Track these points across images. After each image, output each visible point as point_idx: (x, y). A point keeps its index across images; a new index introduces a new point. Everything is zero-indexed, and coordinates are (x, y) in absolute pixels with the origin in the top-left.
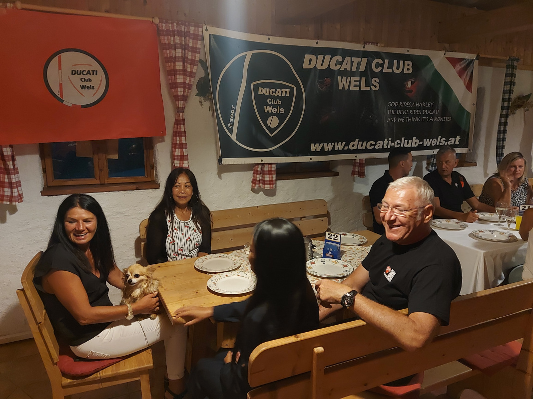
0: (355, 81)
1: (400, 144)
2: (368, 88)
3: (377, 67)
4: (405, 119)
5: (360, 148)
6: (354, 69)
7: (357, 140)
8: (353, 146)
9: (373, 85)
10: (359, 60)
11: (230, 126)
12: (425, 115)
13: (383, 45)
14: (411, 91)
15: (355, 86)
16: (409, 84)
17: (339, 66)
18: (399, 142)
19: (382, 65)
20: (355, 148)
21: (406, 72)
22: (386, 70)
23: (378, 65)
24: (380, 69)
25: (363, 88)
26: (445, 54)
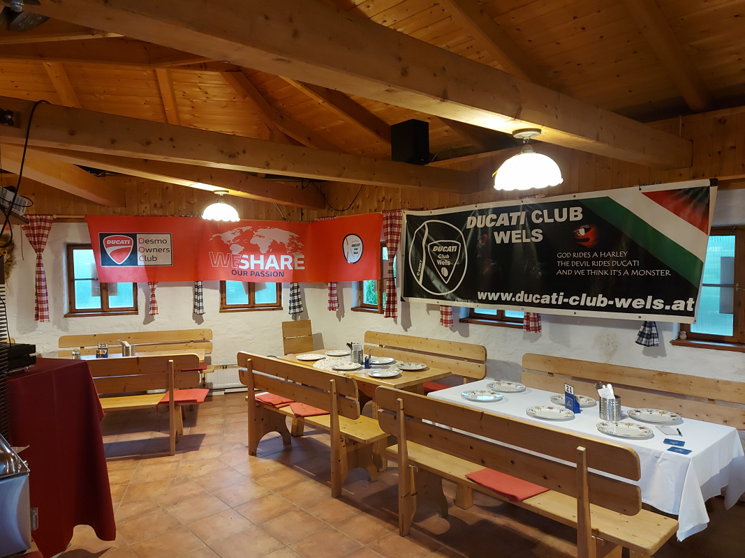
0: (516, 234)
1: (580, 301)
2: (528, 240)
3: (537, 219)
4: (586, 272)
5: (526, 301)
6: (514, 223)
7: (523, 292)
8: (519, 298)
9: (533, 237)
10: (519, 214)
11: (418, 275)
12: (616, 267)
13: (542, 196)
14: (587, 240)
15: (516, 239)
16: (582, 232)
17: (493, 224)
18: (577, 298)
19: (542, 216)
20: (521, 300)
21: (572, 219)
22: (547, 220)
23: (538, 217)
24: (541, 220)
25: (525, 240)
26: (640, 189)
